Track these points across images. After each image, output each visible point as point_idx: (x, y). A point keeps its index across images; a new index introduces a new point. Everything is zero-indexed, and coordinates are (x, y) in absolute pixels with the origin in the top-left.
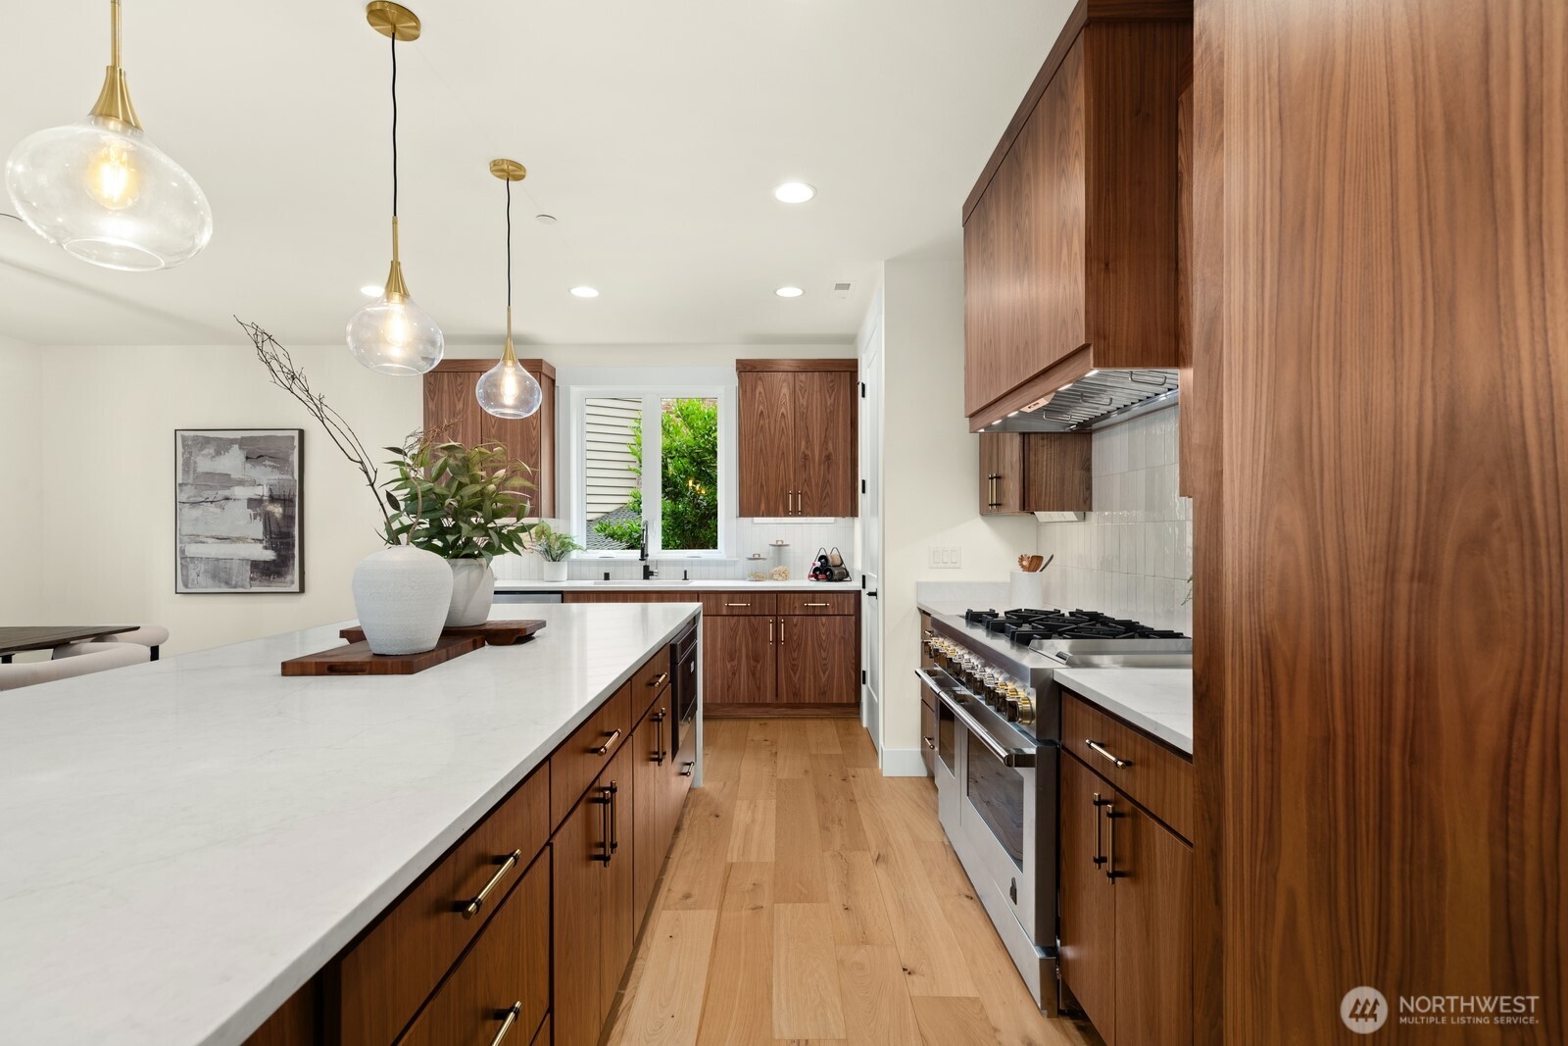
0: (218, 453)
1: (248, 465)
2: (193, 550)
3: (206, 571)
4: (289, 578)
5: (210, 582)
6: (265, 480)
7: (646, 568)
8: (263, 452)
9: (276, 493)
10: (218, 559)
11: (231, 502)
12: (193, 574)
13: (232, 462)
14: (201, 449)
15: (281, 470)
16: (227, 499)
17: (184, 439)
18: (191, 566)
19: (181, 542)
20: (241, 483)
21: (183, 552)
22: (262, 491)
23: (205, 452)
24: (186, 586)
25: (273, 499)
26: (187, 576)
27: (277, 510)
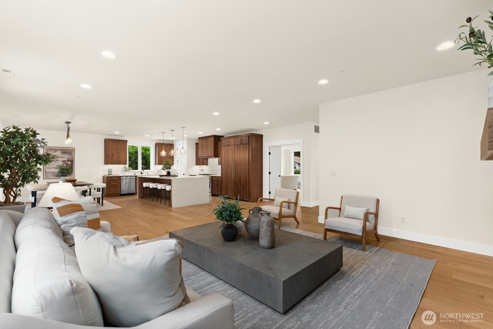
0: (55, 151)
1: (62, 154)
2: (48, 170)
3: (51, 174)
4: (72, 175)
5: (53, 176)
6: (66, 157)
7: (141, 173)
8: (66, 152)
9: (69, 160)
10: (55, 172)
11: (58, 161)
12: (48, 175)
13: (58, 153)
14: (51, 151)
15: (70, 155)
16: (57, 160)
17: (46, 149)
18: (48, 173)
19: (45, 169)
20: (60, 157)
21: (45, 171)
22: (66, 159)
23: (52, 151)
24: (46, 177)
25: (68, 161)
26: (47, 175)
27: (69, 163)
